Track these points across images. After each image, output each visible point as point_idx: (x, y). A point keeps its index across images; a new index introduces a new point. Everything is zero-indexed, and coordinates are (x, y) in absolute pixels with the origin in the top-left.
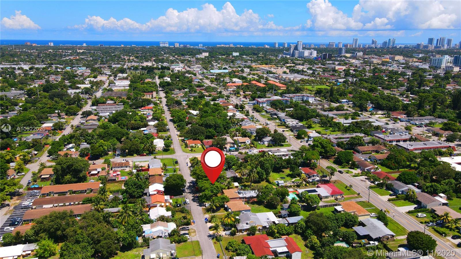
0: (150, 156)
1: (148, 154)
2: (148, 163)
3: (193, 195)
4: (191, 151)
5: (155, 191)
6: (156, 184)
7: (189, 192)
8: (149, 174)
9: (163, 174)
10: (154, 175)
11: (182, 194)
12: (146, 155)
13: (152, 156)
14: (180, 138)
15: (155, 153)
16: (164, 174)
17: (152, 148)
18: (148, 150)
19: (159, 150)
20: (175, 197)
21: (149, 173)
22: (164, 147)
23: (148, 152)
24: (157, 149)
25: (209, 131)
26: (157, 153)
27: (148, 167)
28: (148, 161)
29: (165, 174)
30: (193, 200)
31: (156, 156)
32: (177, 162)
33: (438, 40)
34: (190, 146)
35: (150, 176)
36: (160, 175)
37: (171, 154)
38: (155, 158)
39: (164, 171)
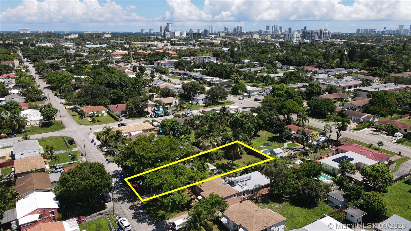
0: (15, 136)
1: (10, 133)
2: (11, 149)
3: (131, 204)
4: (92, 121)
5: (33, 213)
6: (36, 193)
7: (119, 199)
8: (14, 172)
9: (47, 167)
10: (27, 173)
11: (104, 207)
12: (6, 137)
13: (20, 138)
14: (68, 107)
15: (26, 132)
16: (51, 167)
17: (18, 121)
18: (10, 127)
19: (32, 126)
20: (88, 217)
21: (13, 169)
22: (41, 120)
23: (10, 131)
24: (28, 124)
25: (113, 92)
26: (29, 131)
27: (11, 158)
28: (11, 147)
29: (54, 167)
30: (135, 217)
31: (28, 136)
32: (72, 142)
33: (273, 27)
34: (88, 115)
35: (16, 176)
36: (43, 170)
37: (57, 129)
38: (26, 138)
39: (50, 160)
